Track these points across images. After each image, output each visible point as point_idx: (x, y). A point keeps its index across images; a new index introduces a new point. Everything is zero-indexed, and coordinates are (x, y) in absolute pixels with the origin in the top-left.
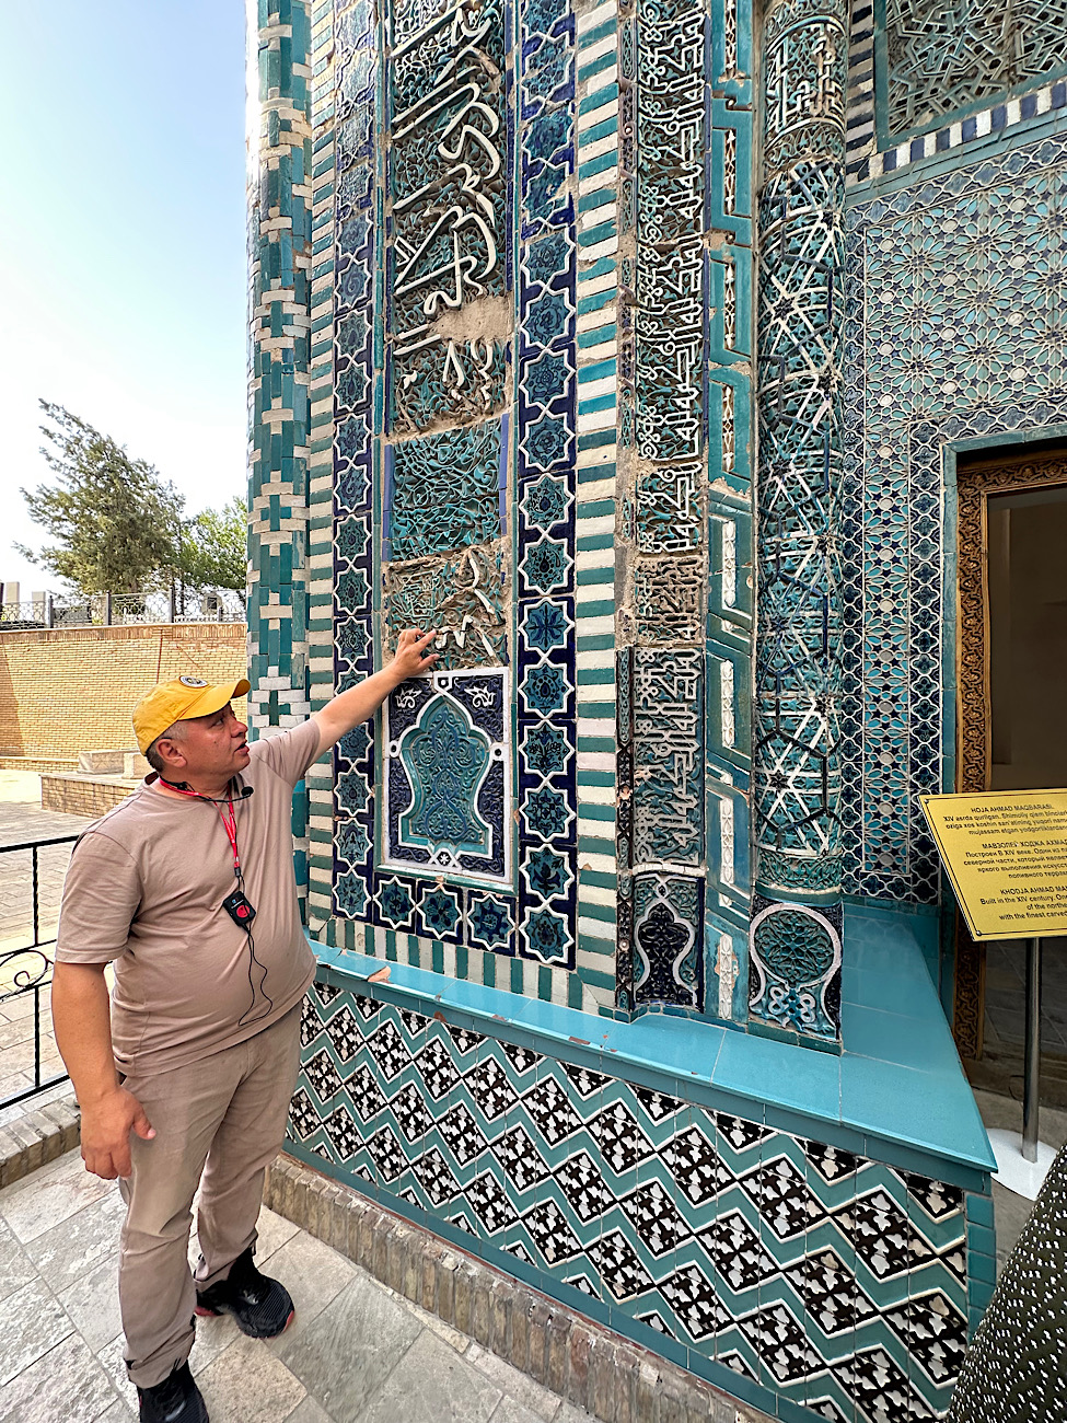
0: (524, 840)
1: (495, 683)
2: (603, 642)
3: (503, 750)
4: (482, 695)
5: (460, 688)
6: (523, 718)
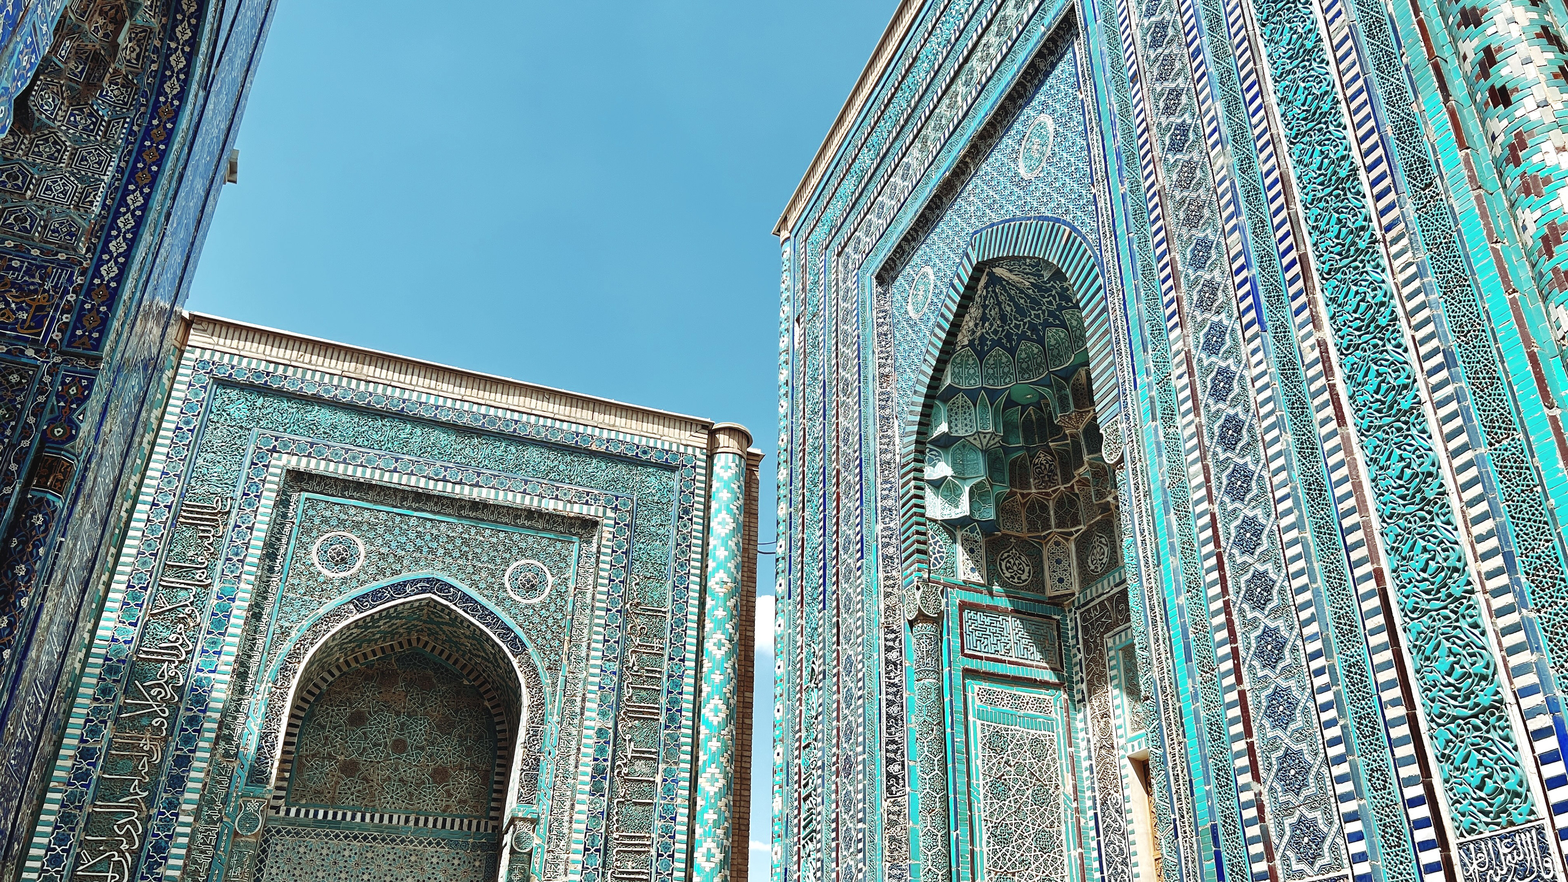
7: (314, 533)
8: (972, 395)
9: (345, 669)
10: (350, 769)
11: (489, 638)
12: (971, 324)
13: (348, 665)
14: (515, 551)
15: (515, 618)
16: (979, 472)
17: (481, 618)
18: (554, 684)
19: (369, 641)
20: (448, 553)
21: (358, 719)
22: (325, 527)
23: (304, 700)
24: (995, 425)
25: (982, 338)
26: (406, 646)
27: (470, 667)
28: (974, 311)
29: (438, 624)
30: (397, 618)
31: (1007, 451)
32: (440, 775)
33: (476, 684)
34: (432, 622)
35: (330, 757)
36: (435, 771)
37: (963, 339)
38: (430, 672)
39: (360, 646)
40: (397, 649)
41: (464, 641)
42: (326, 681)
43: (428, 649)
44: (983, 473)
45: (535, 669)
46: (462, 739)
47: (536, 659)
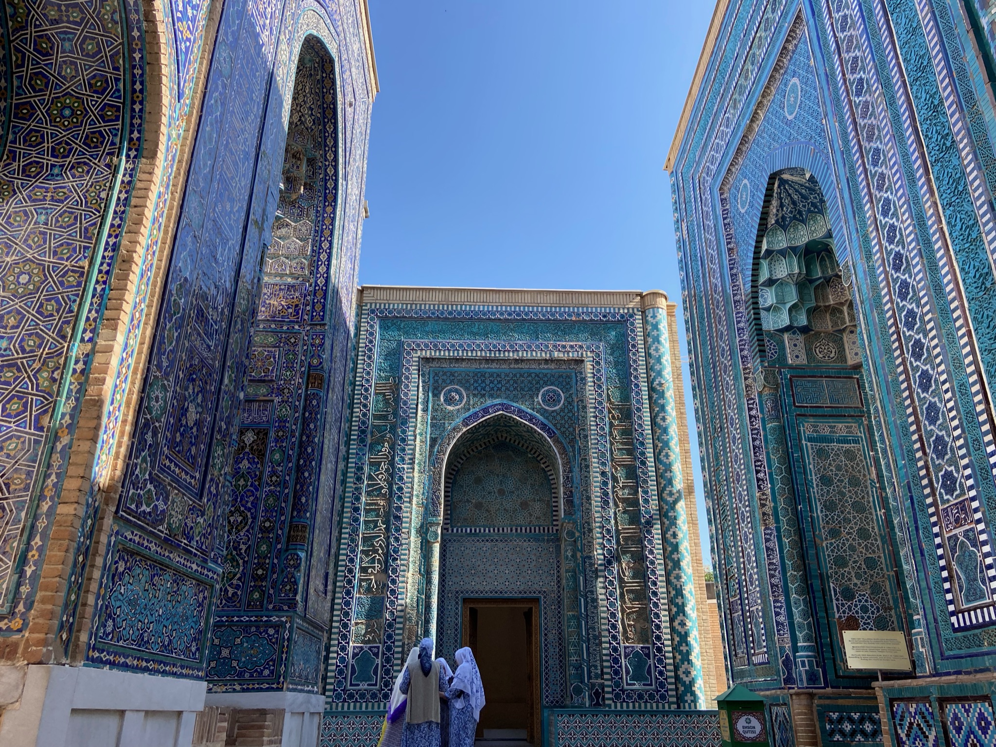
0: (382, 678)
1: (378, 648)
2: (400, 640)
3: (379, 661)
4: (375, 650)
5: (370, 648)
6: (383, 654)
7: (440, 389)
8: (783, 253)
9: (468, 455)
10: (479, 506)
11: (536, 431)
12: (775, 211)
13: (468, 452)
14: (541, 382)
15: (547, 418)
16: (792, 298)
17: (530, 420)
18: (574, 451)
19: (477, 440)
20: (507, 389)
21: (478, 481)
22: (444, 385)
23: (451, 474)
24: (800, 268)
25: (783, 218)
26: (496, 440)
27: (530, 448)
28: (775, 203)
29: (509, 426)
30: (488, 426)
31: (811, 282)
32: (524, 505)
33: (536, 455)
34: (506, 426)
35: (468, 501)
36: (521, 503)
37: (772, 220)
38: (510, 453)
39: (473, 443)
40: (492, 442)
41: (524, 434)
42: (459, 462)
43: (508, 440)
44: (795, 297)
45: (561, 443)
46: (532, 486)
47: (562, 439)
